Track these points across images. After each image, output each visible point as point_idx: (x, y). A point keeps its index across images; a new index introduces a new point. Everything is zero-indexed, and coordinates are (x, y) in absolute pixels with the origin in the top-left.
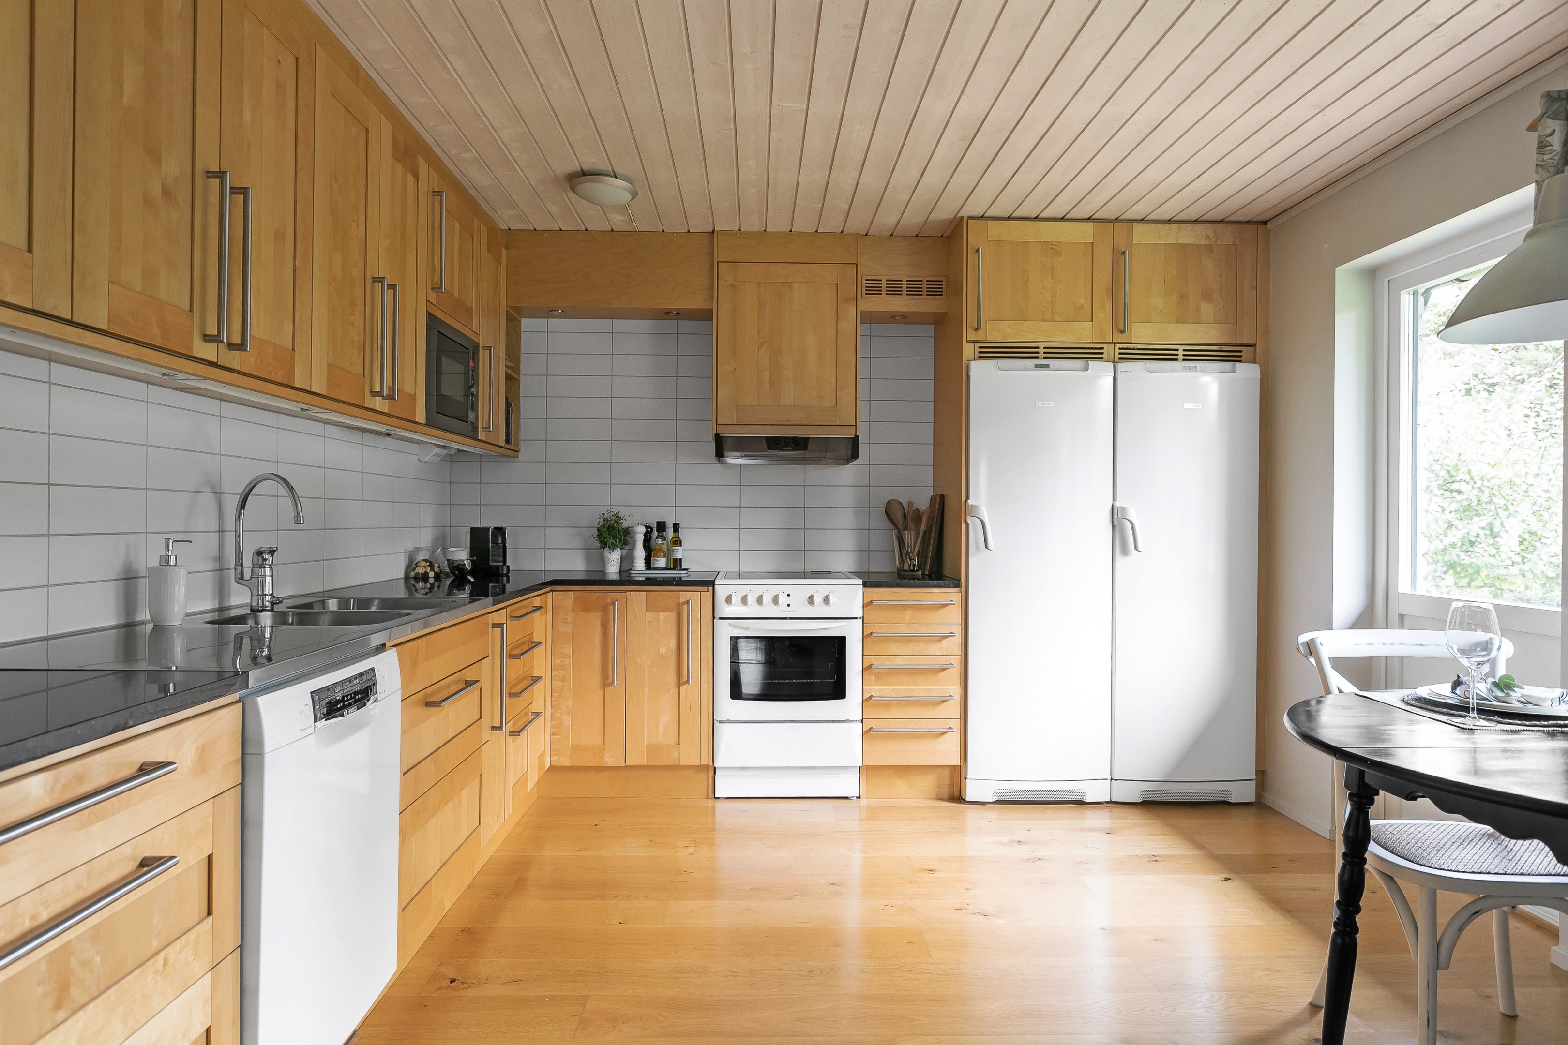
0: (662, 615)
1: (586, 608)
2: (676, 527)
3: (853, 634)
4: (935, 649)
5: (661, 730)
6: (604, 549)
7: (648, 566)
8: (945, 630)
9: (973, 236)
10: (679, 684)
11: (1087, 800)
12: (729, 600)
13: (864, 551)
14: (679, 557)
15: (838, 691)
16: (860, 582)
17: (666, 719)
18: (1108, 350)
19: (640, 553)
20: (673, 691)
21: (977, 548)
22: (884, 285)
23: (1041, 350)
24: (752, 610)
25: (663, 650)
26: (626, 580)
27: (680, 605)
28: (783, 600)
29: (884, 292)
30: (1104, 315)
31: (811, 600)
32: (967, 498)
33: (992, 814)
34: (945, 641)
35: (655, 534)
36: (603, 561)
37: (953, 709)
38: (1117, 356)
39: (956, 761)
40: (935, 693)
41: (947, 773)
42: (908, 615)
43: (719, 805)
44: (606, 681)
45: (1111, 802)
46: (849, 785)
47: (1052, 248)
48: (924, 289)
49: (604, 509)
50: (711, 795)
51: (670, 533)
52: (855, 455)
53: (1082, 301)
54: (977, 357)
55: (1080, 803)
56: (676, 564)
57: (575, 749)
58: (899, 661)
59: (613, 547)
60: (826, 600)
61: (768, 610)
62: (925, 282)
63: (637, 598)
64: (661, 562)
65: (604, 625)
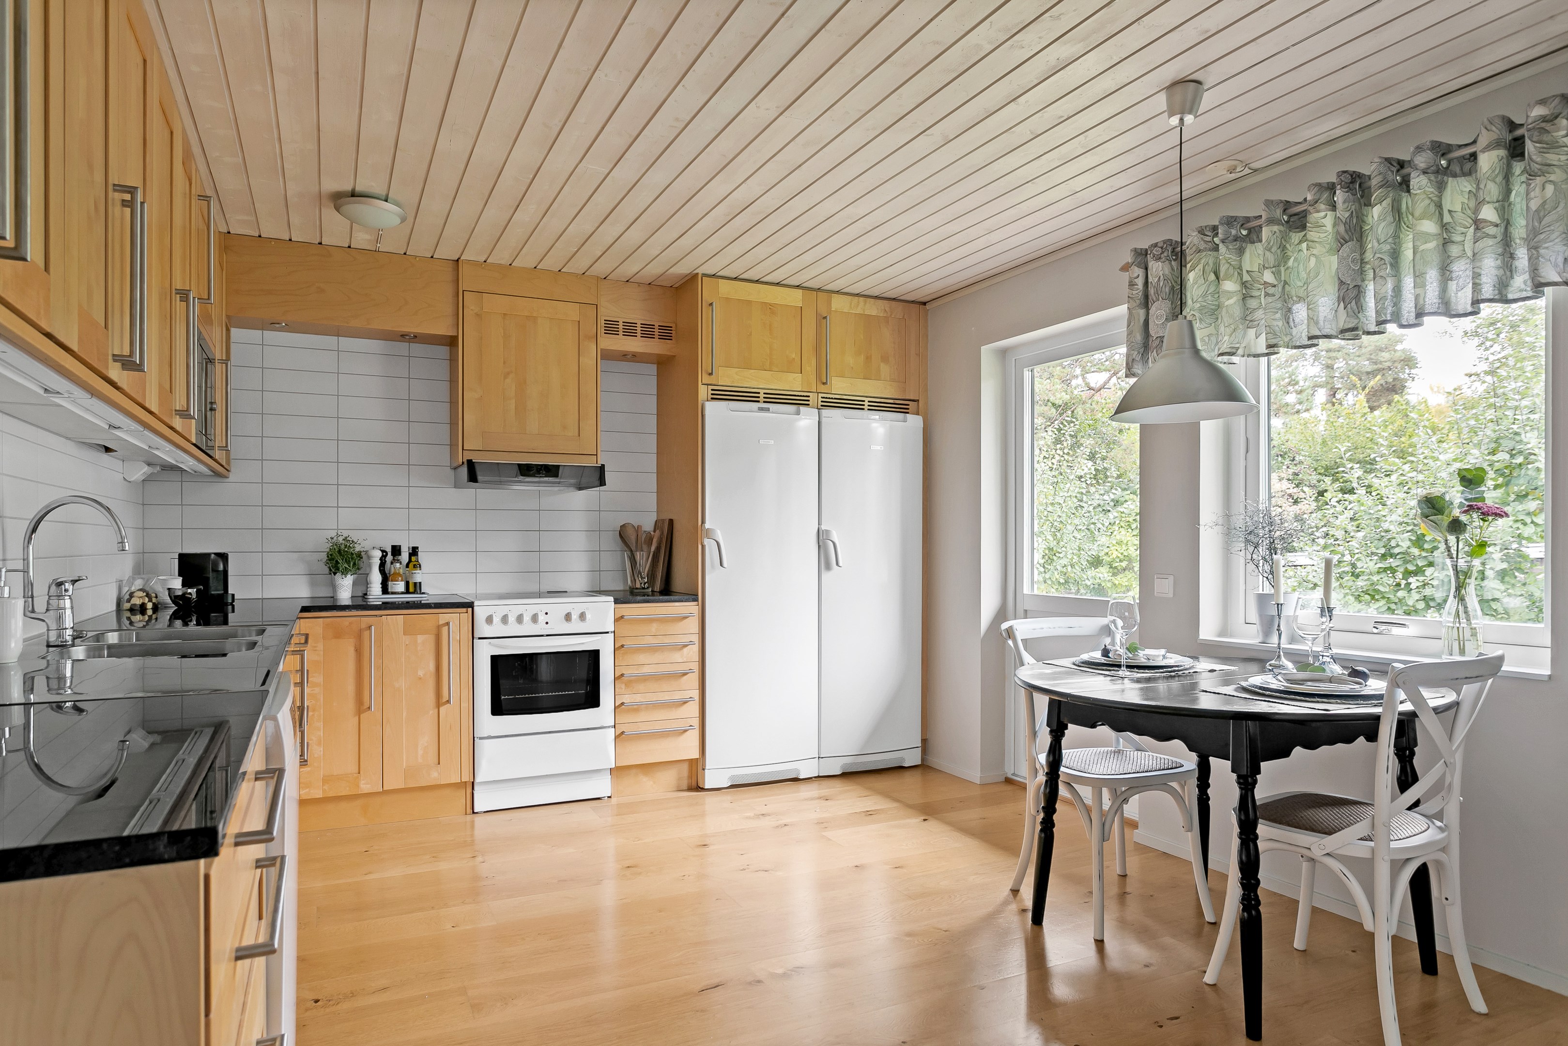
0: (420, 638)
1: (338, 635)
2: (414, 552)
3: (606, 648)
4: (677, 657)
5: (420, 752)
6: (335, 574)
7: (385, 590)
8: (685, 639)
9: (706, 291)
10: (438, 705)
11: (801, 777)
12: (489, 620)
13: (596, 571)
14: (418, 580)
15: (592, 700)
16: (611, 599)
17: (426, 740)
18: (813, 397)
19: (376, 578)
20: (433, 712)
21: (713, 566)
22: (621, 327)
23: (762, 395)
24: (513, 629)
25: (421, 673)
26: (361, 604)
27: (439, 628)
28: (542, 618)
29: (621, 333)
30: (810, 367)
31: (568, 617)
32: (703, 522)
33: (723, 800)
34: (685, 650)
35: (389, 558)
36: (334, 587)
37: (693, 709)
38: (819, 405)
39: (695, 754)
40: (678, 696)
41: (685, 767)
42: (654, 628)
43: (478, 819)
44: (361, 707)
45: (819, 777)
46: (602, 786)
47: (770, 308)
48: (656, 333)
49: (333, 534)
50: (469, 810)
51: (405, 557)
52: (602, 482)
53: (794, 356)
54: (709, 399)
55: (796, 780)
56: (413, 588)
57: (326, 780)
58: (646, 670)
59: (345, 572)
60: (582, 616)
61: (528, 628)
62: (656, 327)
63: (396, 621)
64: (400, 586)
65: (359, 651)
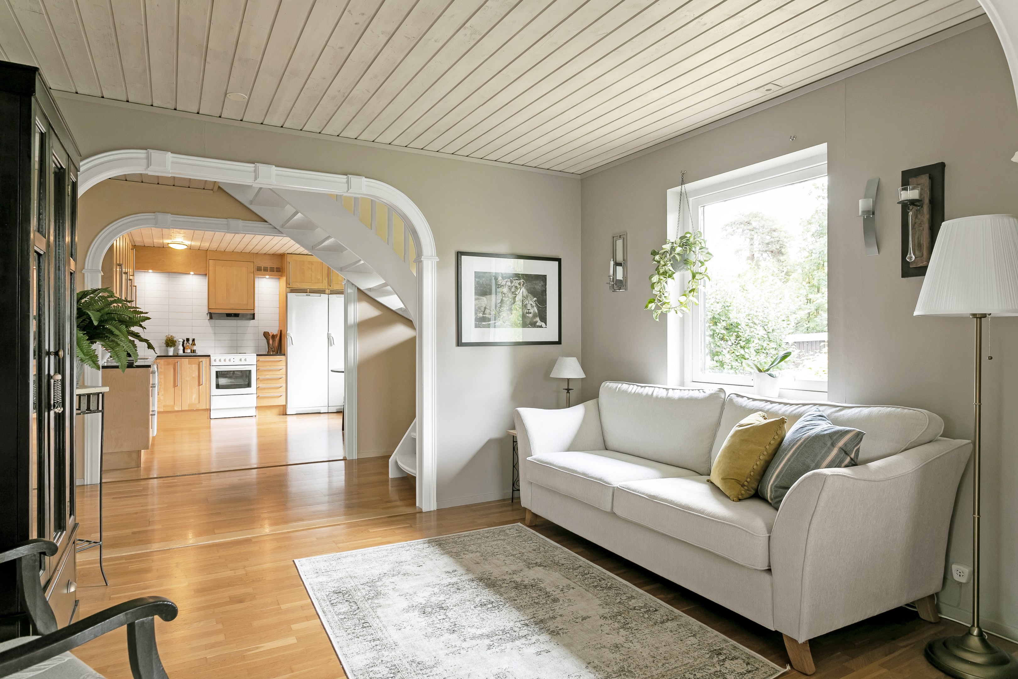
0: (193, 366)
1: (168, 364)
2: (194, 340)
3: (254, 370)
4: (278, 373)
5: (193, 399)
6: (168, 347)
7: (184, 352)
8: (280, 368)
9: (289, 258)
10: (199, 385)
11: (321, 412)
12: (215, 360)
13: (257, 348)
14: (195, 349)
15: (249, 385)
16: (256, 354)
17: (195, 396)
18: (327, 291)
19: (181, 348)
20: (197, 387)
21: (290, 345)
22: (262, 268)
23: (308, 290)
24: (223, 363)
25: (194, 376)
26: (176, 356)
27: (199, 362)
28: (232, 360)
29: (262, 270)
30: (325, 282)
31: (241, 360)
32: (287, 331)
33: (294, 417)
34: (281, 371)
35: (185, 342)
36: (167, 351)
37: (283, 389)
38: (329, 293)
39: (285, 404)
40: (278, 385)
41: (282, 407)
42: (270, 364)
43: (211, 420)
44: (175, 385)
45: (328, 413)
46: (253, 412)
47: (311, 263)
48: (275, 270)
49: (167, 334)
50: (209, 418)
51: (191, 342)
52: (254, 318)
53: (319, 278)
54: (290, 291)
55: (320, 413)
56: (194, 351)
57: (164, 406)
58: (267, 377)
59: (171, 346)
60: (245, 360)
61: (228, 363)
62: (275, 268)
63: (186, 361)
64: (189, 351)
65: (174, 369)
